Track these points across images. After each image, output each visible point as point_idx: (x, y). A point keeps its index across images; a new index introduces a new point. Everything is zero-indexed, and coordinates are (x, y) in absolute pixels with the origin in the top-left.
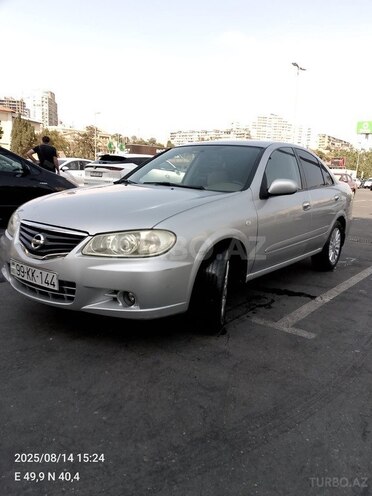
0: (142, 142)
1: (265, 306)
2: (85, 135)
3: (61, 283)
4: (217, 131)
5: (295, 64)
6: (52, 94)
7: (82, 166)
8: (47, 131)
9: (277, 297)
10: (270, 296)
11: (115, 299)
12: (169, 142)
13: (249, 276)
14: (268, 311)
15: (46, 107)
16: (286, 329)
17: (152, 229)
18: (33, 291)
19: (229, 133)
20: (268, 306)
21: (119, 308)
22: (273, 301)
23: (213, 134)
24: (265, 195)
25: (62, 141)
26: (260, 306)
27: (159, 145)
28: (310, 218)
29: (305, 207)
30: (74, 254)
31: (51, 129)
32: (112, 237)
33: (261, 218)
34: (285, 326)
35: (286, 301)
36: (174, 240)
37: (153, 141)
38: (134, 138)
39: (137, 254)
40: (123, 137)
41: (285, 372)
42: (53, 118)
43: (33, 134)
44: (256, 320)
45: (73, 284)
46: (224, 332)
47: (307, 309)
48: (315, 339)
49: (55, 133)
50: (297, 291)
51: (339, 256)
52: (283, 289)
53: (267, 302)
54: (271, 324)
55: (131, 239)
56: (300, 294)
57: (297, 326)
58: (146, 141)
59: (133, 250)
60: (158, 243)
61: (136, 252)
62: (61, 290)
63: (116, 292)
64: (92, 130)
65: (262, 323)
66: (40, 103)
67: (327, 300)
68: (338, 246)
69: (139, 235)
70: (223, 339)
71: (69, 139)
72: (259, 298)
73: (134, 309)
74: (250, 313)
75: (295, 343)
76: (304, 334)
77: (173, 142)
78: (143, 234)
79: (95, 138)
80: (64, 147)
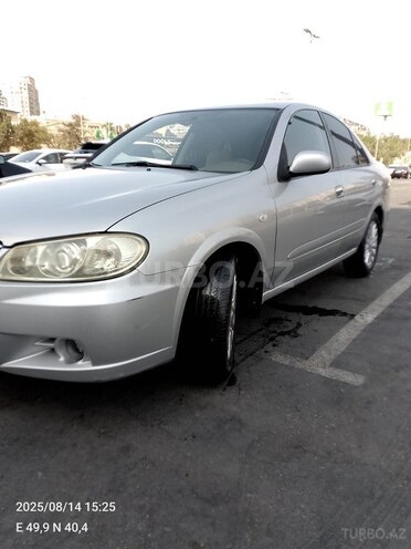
1: (288, 333)
2: (70, 125)
6: (32, 80)
7: (61, 158)
8: (26, 122)
9: (304, 318)
10: (295, 317)
11: (53, 350)
13: (266, 294)
14: (294, 341)
15: (25, 94)
16: (322, 372)
17: (106, 232)
20: (293, 334)
22: (299, 325)
24: (285, 175)
25: (45, 133)
26: (282, 334)
28: (342, 209)
29: (339, 193)
31: (32, 118)
32: (41, 248)
33: (279, 211)
34: (320, 364)
35: (317, 324)
36: (144, 249)
39: (83, 277)
40: (114, 126)
41: (329, 453)
42: (34, 107)
43: (9, 126)
44: (278, 357)
46: (232, 382)
47: (345, 335)
48: (365, 386)
49: (35, 124)
50: (329, 308)
51: (376, 256)
52: (311, 306)
53: (291, 326)
54: (299, 365)
55: (73, 251)
56: (333, 313)
57: (336, 364)
59: (77, 269)
60: (118, 255)
61: (80, 273)
63: (52, 340)
64: (78, 119)
65: (287, 362)
66: (19, 90)
67: (370, 318)
68: (375, 244)
69: (85, 244)
70: (232, 393)
71: (53, 130)
72: (279, 320)
73: (84, 366)
74: (269, 347)
75: (337, 395)
76: (348, 377)
78: (92, 242)
79: (82, 128)
80: (47, 140)
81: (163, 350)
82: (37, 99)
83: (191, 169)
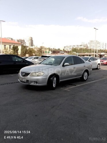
0: (56, 50)
2: (40, 49)
3: (27, 80)
4: (78, 45)
5: (95, 28)
6: (32, 38)
7: (37, 58)
8: (30, 48)
9: (69, 85)
11: (35, 83)
12: (64, 49)
13: (60, 81)
15: (30, 41)
16: (66, 90)
18: (23, 82)
19: (81, 46)
21: (35, 84)
22: (67, 86)
23: (76, 46)
25: (34, 51)
27: (61, 50)
29: (74, 68)
30: (29, 76)
31: (31, 47)
32: (34, 73)
36: (44, 73)
37: (59, 49)
38: (54, 48)
39: (38, 76)
40: (50, 48)
42: (32, 44)
43: (26, 49)
44: (62, 88)
45: (28, 81)
48: (70, 91)
49: (32, 49)
52: (71, 84)
55: (37, 73)
56: (74, 85)
58: (57, 49)
60: (41, 74)
62: (27, 82)
63: (35, 82)
64: (42, 48)
66: (28, 40)
67: (78, 86)
68: (87, 76)
71: (36, 50)
73: (37, 84)
77: (65, 49)
78: (39, 73)
79: (42, 49)
80: (34, 52)
81: (45, 84)
82: (33, 42)
83: (52, 65)
